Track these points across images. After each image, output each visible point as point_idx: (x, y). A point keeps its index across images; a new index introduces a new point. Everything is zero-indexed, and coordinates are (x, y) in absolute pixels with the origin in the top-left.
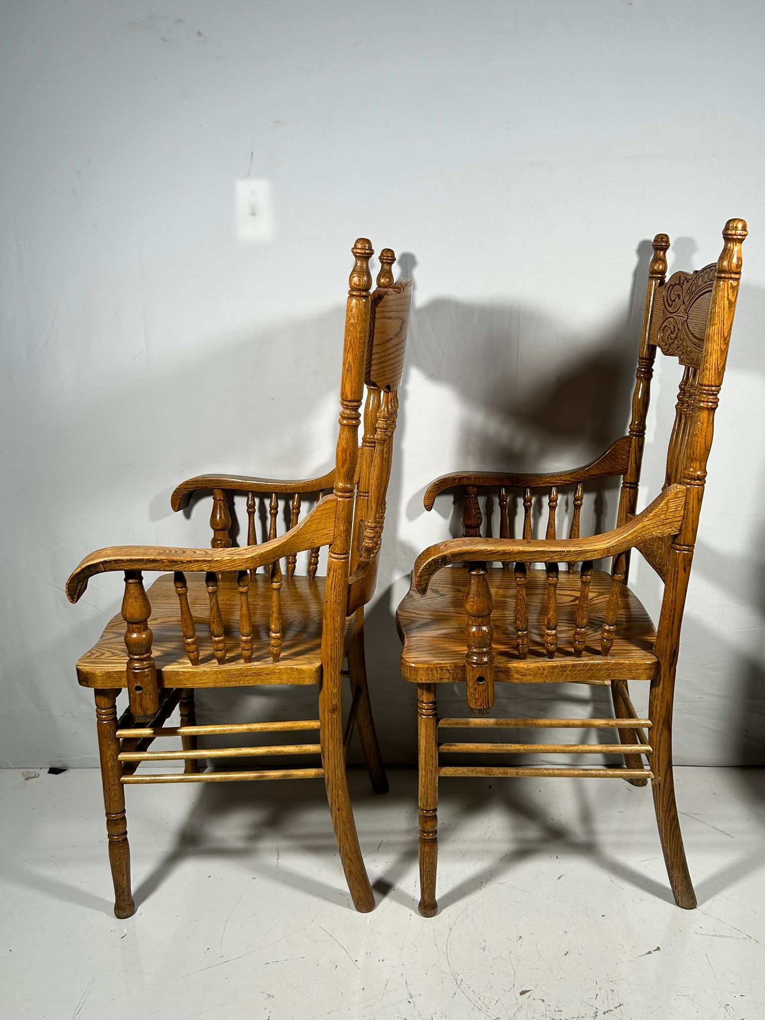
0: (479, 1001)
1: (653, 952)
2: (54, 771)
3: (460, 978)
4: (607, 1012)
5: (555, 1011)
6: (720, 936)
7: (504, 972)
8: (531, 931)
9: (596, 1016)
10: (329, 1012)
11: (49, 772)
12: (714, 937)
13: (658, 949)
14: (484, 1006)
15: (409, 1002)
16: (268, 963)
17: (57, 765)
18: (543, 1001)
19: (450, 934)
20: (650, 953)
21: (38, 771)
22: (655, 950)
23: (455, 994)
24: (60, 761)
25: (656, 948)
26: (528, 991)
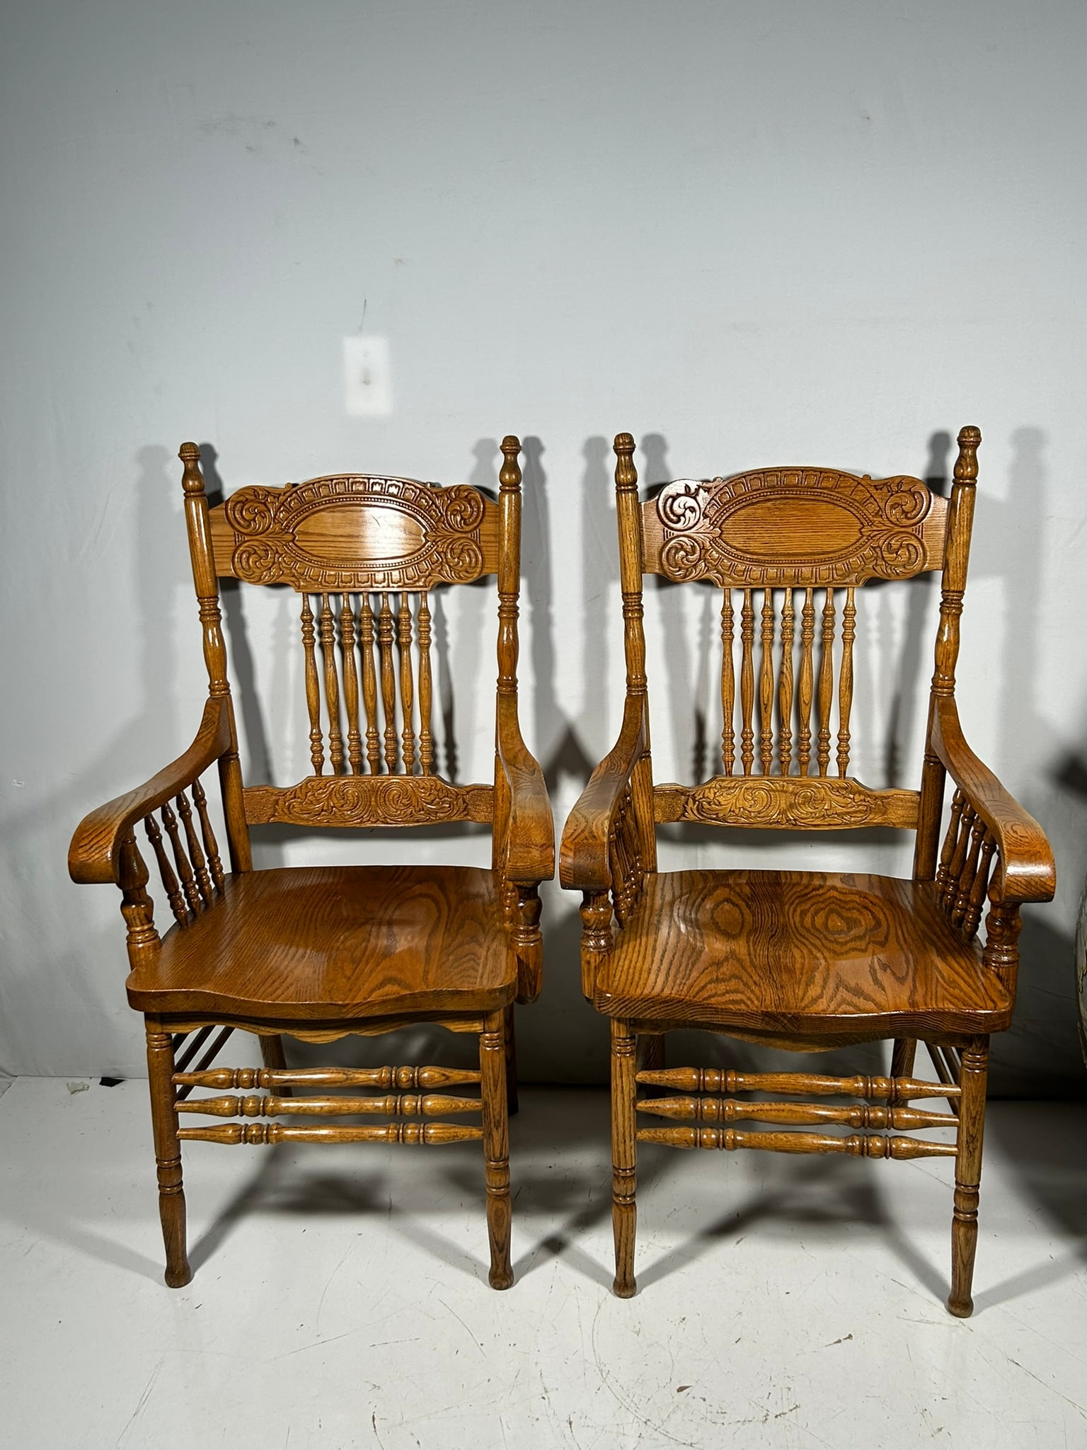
0: (628, 1400)
1: (843, 1341)
2: (108, 1082)
3: (605, 1369)
4: (780, 1415)
5: (718, 1413)
6: (928, 1322)
7: (660, 1362)
8: (698, 1312)
9: (766, 1419)
10: (446, 1409)
11: (102, 1083)
12: (918, 1323)
13: (850, 1337)
14: (633, 1405)
15: (543, 1398)
16: (374, 1345)
17: (111, 1074)
18: (704, 1400)
19: (597, 1313)
20: (839, 1341)
21: (87, 1081)
22: (846, 1339)
23: (599, 1389)
24: (115, 1070)
25: (847, 1336)
26: (687, 1387)
